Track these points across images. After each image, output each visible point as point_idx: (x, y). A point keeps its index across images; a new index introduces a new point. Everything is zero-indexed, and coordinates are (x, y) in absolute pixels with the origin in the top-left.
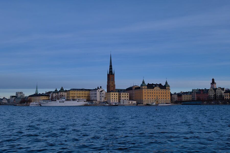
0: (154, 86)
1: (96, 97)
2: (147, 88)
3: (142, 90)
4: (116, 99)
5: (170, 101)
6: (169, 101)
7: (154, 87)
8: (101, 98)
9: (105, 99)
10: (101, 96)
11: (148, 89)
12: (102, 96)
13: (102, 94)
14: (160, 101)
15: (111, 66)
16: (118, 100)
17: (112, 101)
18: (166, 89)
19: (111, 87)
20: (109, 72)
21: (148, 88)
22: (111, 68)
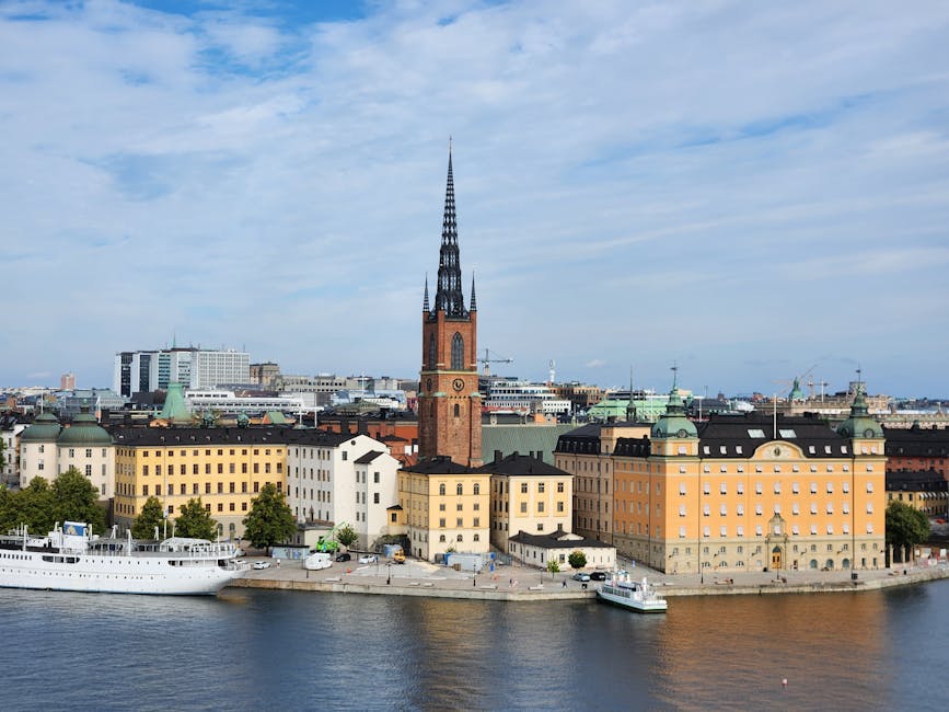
0: (756, 434)
1: (325, 496)
2: (701, 455)
3: (662, 469)
4: (468, 522)
5: (882, 546)
6: (875, 546)
7: (760, 442)
8: (360, 508)
9: (394, 518)
10: (361, 498)
11: (708, 464)
12: (371, 498)
13: (371, 477)
14: (796, 547)
15: (449, 250)
16: (485, 534)
17: (443, 538)
18: (850, 455)
19: (451, 412)
20: (437, 298)
21: (707, 450)
22: (449, 266)
